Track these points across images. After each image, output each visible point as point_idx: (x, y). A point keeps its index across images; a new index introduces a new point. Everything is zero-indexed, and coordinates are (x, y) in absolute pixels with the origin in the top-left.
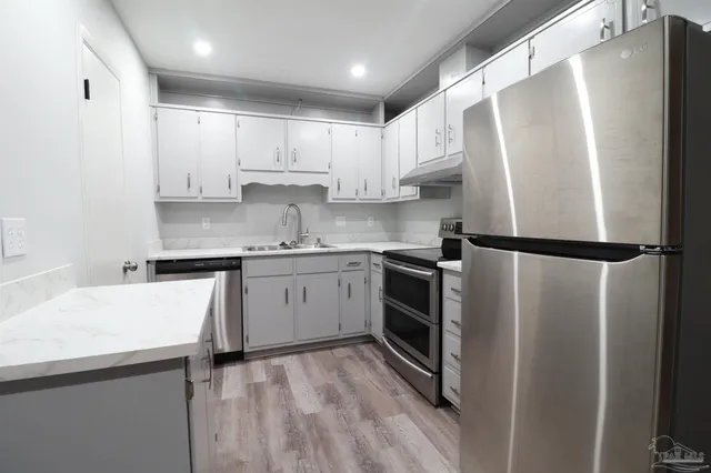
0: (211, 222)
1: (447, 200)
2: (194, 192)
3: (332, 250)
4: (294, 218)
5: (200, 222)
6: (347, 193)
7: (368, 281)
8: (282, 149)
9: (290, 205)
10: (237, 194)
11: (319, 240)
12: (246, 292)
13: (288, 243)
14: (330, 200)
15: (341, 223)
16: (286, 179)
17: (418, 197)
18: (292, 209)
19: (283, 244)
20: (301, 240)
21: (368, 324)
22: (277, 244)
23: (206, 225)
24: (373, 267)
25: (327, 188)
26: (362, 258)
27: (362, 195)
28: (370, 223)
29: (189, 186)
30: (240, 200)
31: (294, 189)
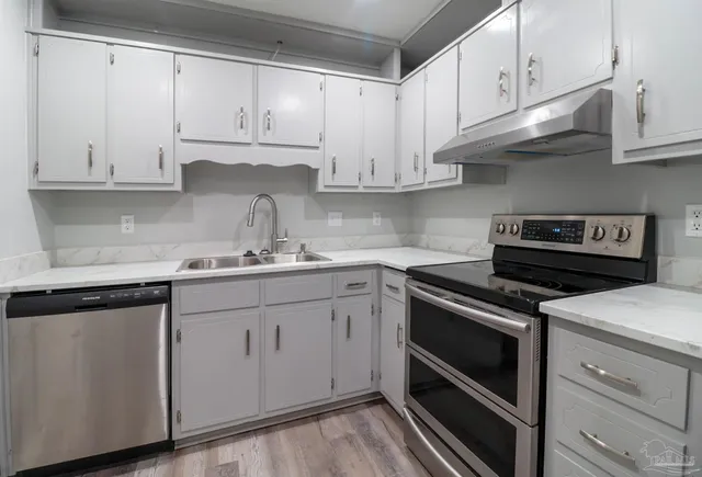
0: (136, 221)
1: (500, 187)
2: (99, 173)
3: (322, 264)
4: (267, 215)
5: (118, 222)
6: (347, 178)
7: (377, 311)
8: (248, 109)
9: (261, 196)
10: (173, 179)
11: (303, 247)
12: (179, 339)
13: (257, 252)
14: (321, 188)
15: (335, 222)
16: (256, 157)
17: (460, 181)
18: (264, 200)
19: (249, 254)
20: (276, 246)
21: (376, 376)
22: (240, 253)
23: (127, 227)
24: (385, 290)
25: (317, 170)
26: (367, 276)
27: (368, 181)
28: (376, 221)
29: (91, 164)
30: (178, 187)
31: (265, 171)
